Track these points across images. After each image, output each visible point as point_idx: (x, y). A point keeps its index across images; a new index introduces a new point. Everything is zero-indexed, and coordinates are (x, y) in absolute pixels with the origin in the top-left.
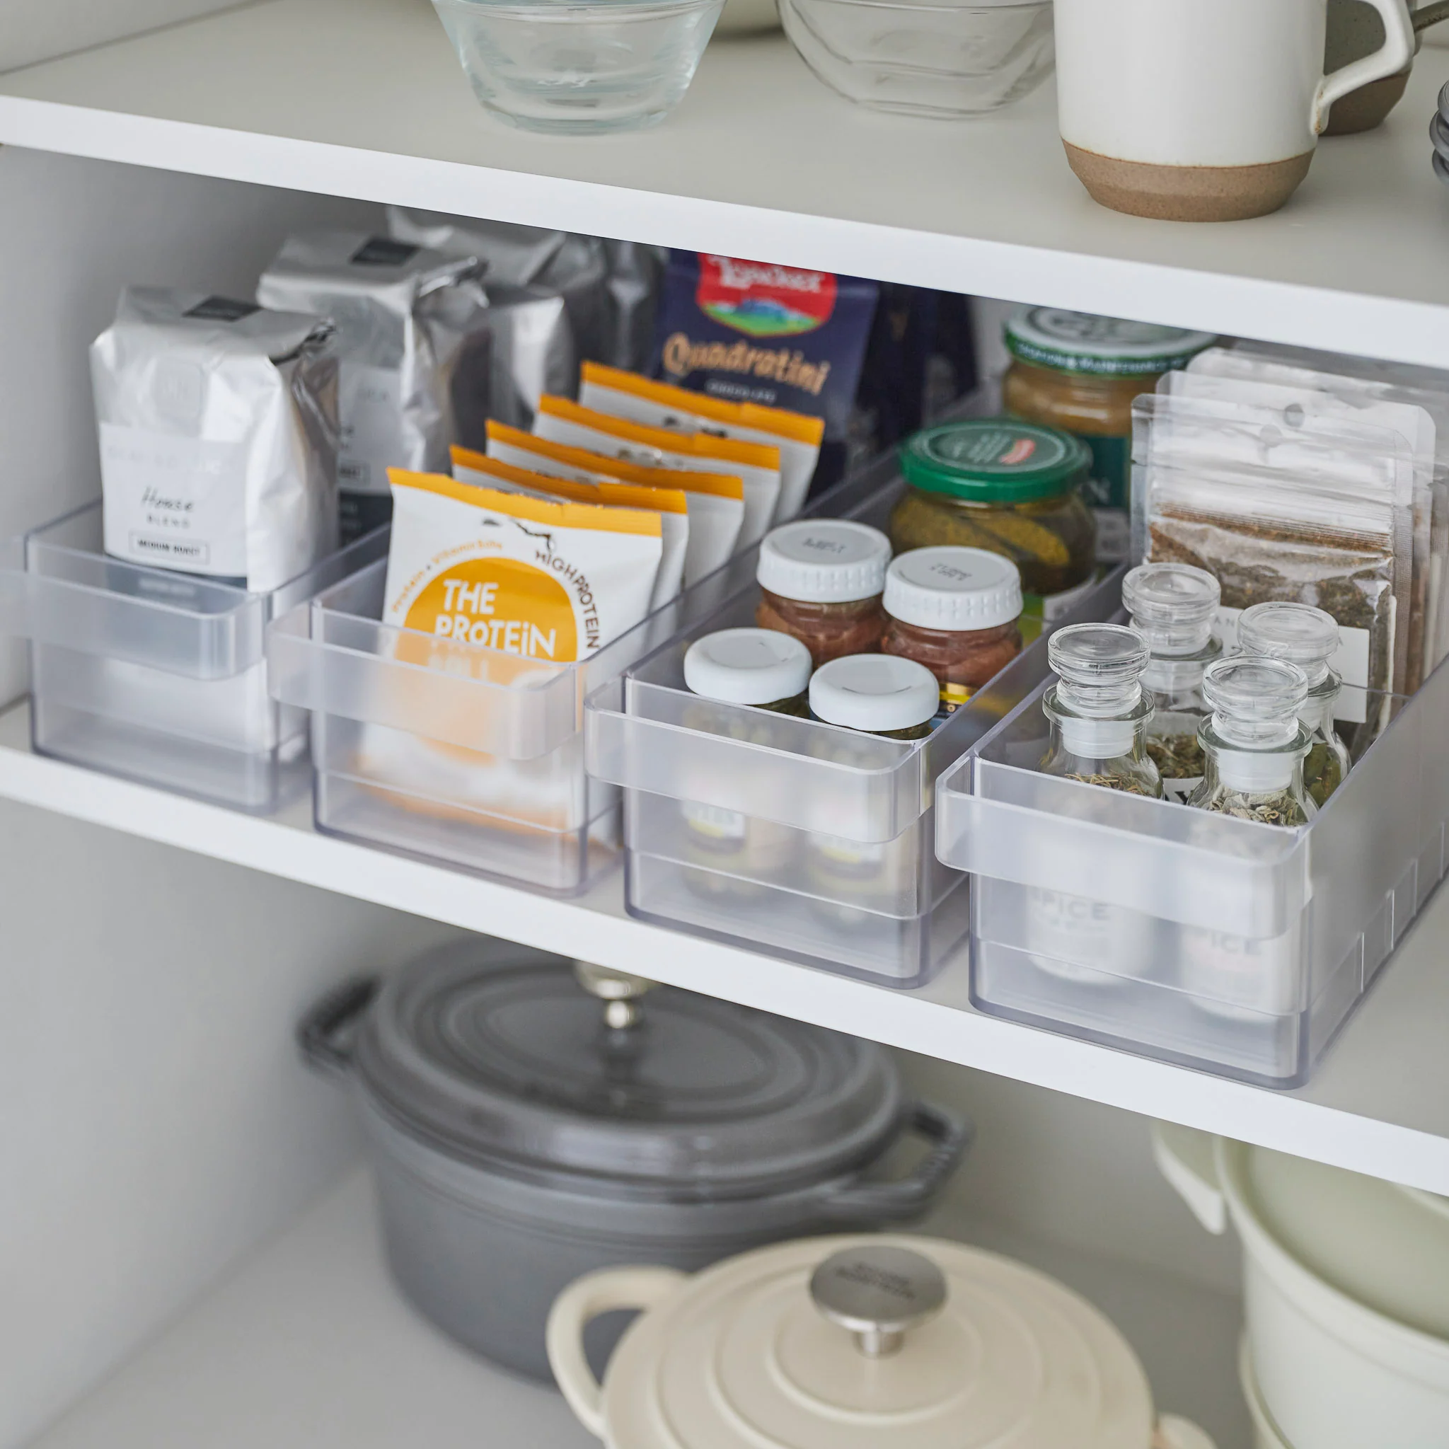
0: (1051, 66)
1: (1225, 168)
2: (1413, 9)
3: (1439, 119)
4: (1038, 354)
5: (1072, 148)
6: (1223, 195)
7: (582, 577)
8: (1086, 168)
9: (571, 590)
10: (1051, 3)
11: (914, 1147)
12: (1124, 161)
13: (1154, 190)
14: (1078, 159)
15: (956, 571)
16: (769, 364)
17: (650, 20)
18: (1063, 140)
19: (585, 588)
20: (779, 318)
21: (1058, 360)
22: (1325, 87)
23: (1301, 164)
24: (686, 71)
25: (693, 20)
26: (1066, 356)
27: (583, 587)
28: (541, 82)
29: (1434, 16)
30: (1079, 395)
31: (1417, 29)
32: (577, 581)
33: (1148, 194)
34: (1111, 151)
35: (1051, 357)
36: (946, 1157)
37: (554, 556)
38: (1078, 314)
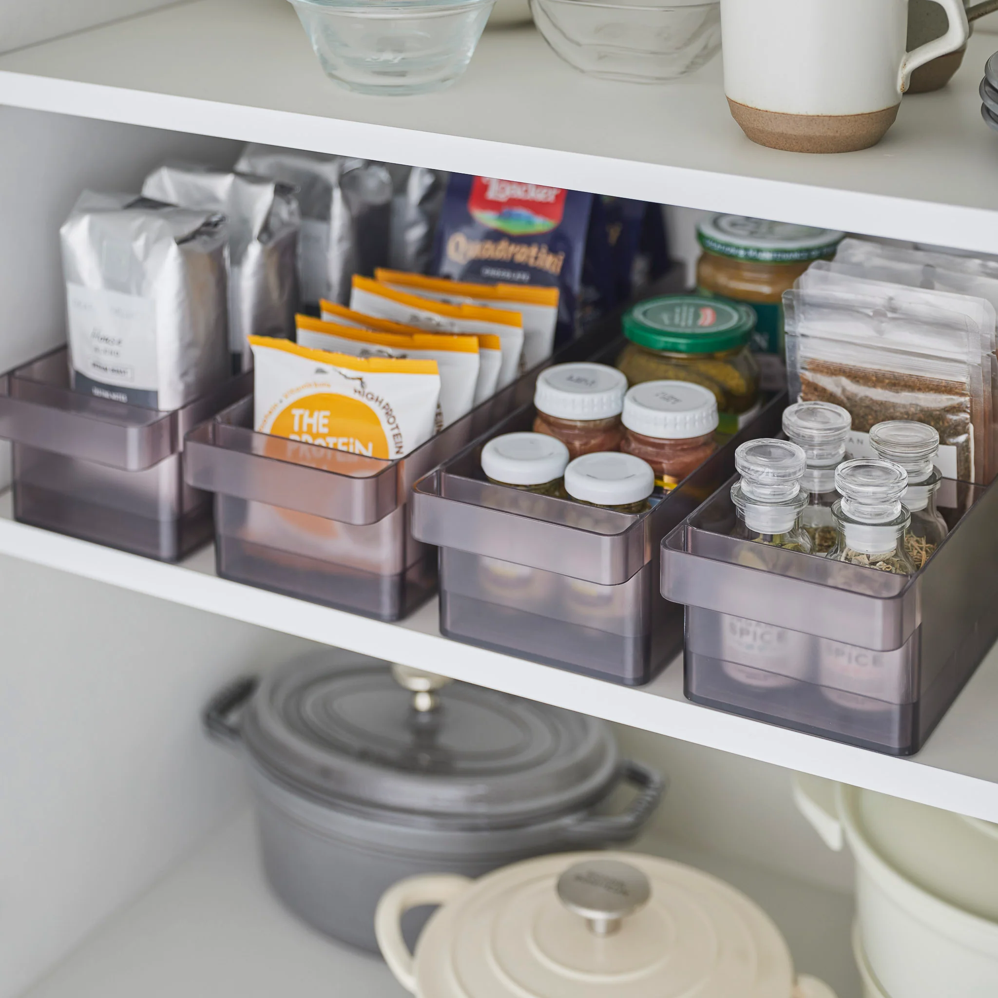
0: (719, 47)
1: (839, 116)
2: (967, 6)
3: (986, 82)
4: (719, 247)
5: (734, 103)
6: (838, 135)
7: (387, 404)
8: (743, 117)
9: (381, 414)
10: (719, 3)
11: (627, 792)
12: (770, 112)
13: (790, 132)
14: (737, 110)
15: (672, 398)
16: (524, 254)
17: (443, 16)
18: (728, 98)
19: (390, 413)
20: (529, 222)
21: (732, 251)
22: (907, 60)
23: (890, 114)
24: (468, 51)
25: (473, 16)
26: (738, 248)
27: (389, 412)
28: (368, 60)
29: (982, 11)
30: (747, 275)
31: (970, 20)
32: (384, 407)
33: (786, 134)
34: (761, 106)
35: (728, 249)
36: (649, 799)
37: (367, 391)
38: (748, 219)
